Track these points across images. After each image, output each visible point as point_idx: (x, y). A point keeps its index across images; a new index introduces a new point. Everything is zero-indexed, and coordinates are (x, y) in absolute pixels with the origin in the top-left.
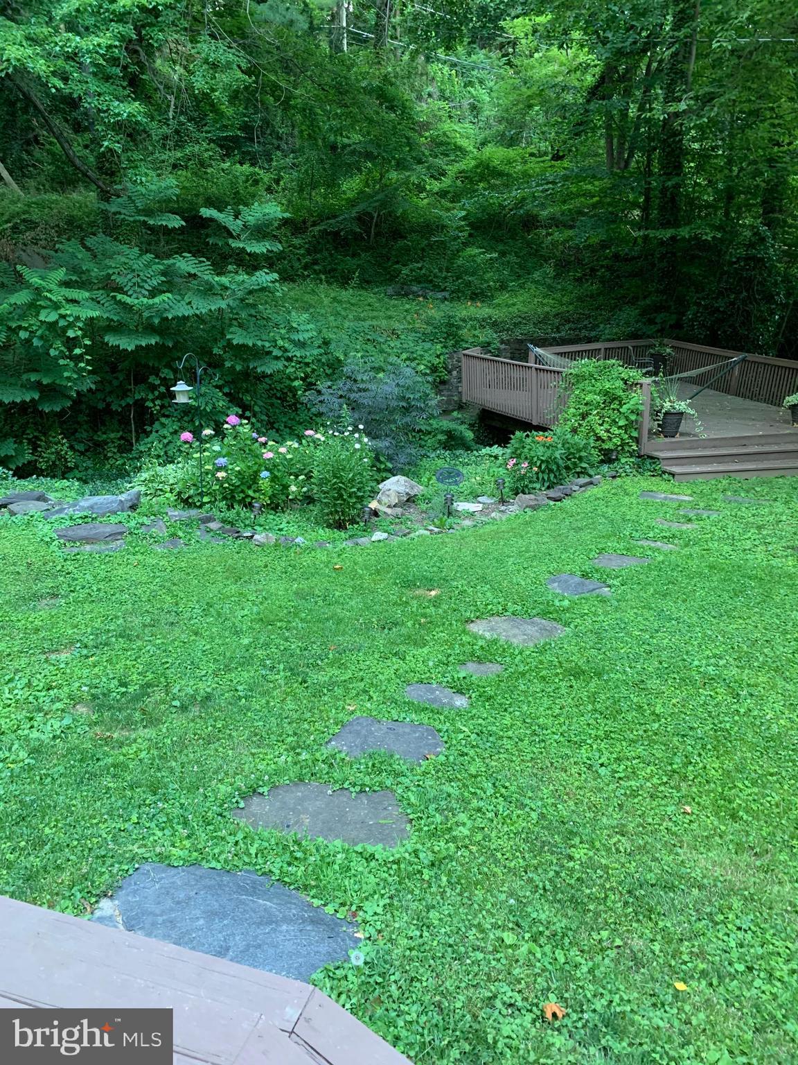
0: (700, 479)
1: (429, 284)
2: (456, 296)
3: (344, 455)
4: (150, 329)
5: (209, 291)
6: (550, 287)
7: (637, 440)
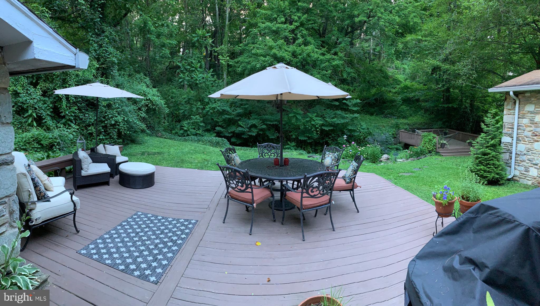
0: (448, 156)
1: (392, 115)
2: (399, 117)
3: (375, 149)
4: (331, 125)
5: (343, 118)
6: (423, 116)
7: (436, 149)
